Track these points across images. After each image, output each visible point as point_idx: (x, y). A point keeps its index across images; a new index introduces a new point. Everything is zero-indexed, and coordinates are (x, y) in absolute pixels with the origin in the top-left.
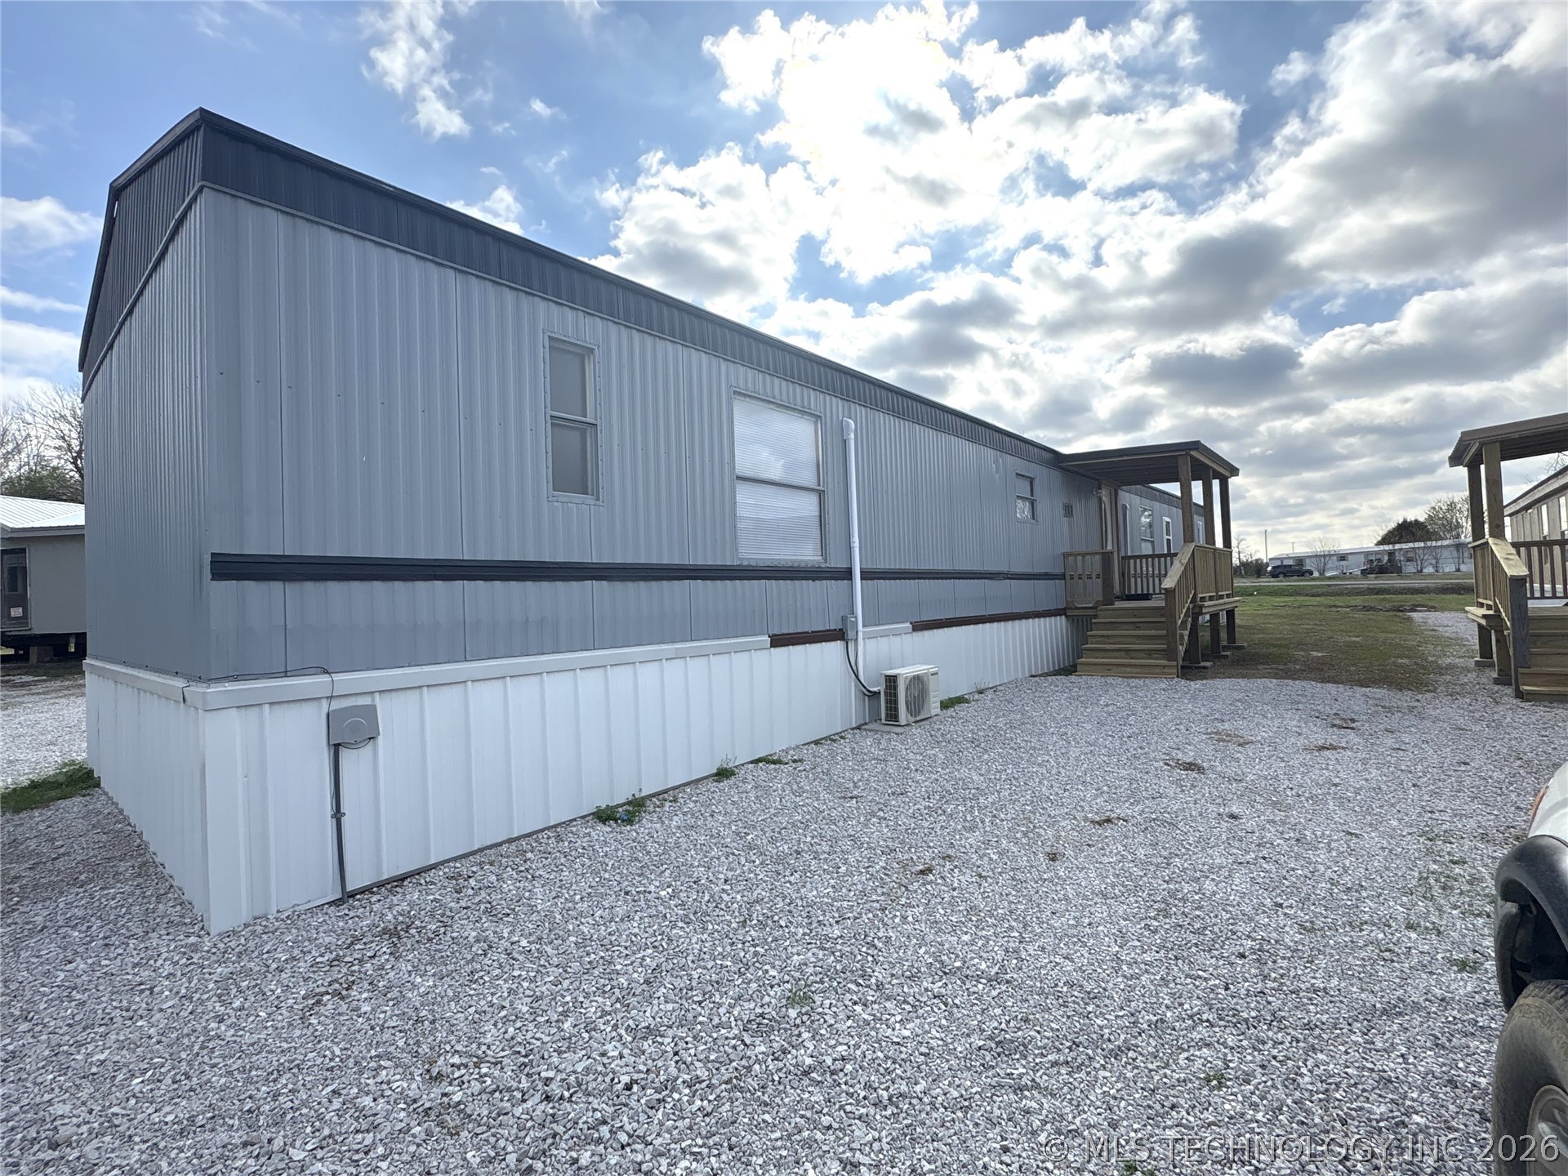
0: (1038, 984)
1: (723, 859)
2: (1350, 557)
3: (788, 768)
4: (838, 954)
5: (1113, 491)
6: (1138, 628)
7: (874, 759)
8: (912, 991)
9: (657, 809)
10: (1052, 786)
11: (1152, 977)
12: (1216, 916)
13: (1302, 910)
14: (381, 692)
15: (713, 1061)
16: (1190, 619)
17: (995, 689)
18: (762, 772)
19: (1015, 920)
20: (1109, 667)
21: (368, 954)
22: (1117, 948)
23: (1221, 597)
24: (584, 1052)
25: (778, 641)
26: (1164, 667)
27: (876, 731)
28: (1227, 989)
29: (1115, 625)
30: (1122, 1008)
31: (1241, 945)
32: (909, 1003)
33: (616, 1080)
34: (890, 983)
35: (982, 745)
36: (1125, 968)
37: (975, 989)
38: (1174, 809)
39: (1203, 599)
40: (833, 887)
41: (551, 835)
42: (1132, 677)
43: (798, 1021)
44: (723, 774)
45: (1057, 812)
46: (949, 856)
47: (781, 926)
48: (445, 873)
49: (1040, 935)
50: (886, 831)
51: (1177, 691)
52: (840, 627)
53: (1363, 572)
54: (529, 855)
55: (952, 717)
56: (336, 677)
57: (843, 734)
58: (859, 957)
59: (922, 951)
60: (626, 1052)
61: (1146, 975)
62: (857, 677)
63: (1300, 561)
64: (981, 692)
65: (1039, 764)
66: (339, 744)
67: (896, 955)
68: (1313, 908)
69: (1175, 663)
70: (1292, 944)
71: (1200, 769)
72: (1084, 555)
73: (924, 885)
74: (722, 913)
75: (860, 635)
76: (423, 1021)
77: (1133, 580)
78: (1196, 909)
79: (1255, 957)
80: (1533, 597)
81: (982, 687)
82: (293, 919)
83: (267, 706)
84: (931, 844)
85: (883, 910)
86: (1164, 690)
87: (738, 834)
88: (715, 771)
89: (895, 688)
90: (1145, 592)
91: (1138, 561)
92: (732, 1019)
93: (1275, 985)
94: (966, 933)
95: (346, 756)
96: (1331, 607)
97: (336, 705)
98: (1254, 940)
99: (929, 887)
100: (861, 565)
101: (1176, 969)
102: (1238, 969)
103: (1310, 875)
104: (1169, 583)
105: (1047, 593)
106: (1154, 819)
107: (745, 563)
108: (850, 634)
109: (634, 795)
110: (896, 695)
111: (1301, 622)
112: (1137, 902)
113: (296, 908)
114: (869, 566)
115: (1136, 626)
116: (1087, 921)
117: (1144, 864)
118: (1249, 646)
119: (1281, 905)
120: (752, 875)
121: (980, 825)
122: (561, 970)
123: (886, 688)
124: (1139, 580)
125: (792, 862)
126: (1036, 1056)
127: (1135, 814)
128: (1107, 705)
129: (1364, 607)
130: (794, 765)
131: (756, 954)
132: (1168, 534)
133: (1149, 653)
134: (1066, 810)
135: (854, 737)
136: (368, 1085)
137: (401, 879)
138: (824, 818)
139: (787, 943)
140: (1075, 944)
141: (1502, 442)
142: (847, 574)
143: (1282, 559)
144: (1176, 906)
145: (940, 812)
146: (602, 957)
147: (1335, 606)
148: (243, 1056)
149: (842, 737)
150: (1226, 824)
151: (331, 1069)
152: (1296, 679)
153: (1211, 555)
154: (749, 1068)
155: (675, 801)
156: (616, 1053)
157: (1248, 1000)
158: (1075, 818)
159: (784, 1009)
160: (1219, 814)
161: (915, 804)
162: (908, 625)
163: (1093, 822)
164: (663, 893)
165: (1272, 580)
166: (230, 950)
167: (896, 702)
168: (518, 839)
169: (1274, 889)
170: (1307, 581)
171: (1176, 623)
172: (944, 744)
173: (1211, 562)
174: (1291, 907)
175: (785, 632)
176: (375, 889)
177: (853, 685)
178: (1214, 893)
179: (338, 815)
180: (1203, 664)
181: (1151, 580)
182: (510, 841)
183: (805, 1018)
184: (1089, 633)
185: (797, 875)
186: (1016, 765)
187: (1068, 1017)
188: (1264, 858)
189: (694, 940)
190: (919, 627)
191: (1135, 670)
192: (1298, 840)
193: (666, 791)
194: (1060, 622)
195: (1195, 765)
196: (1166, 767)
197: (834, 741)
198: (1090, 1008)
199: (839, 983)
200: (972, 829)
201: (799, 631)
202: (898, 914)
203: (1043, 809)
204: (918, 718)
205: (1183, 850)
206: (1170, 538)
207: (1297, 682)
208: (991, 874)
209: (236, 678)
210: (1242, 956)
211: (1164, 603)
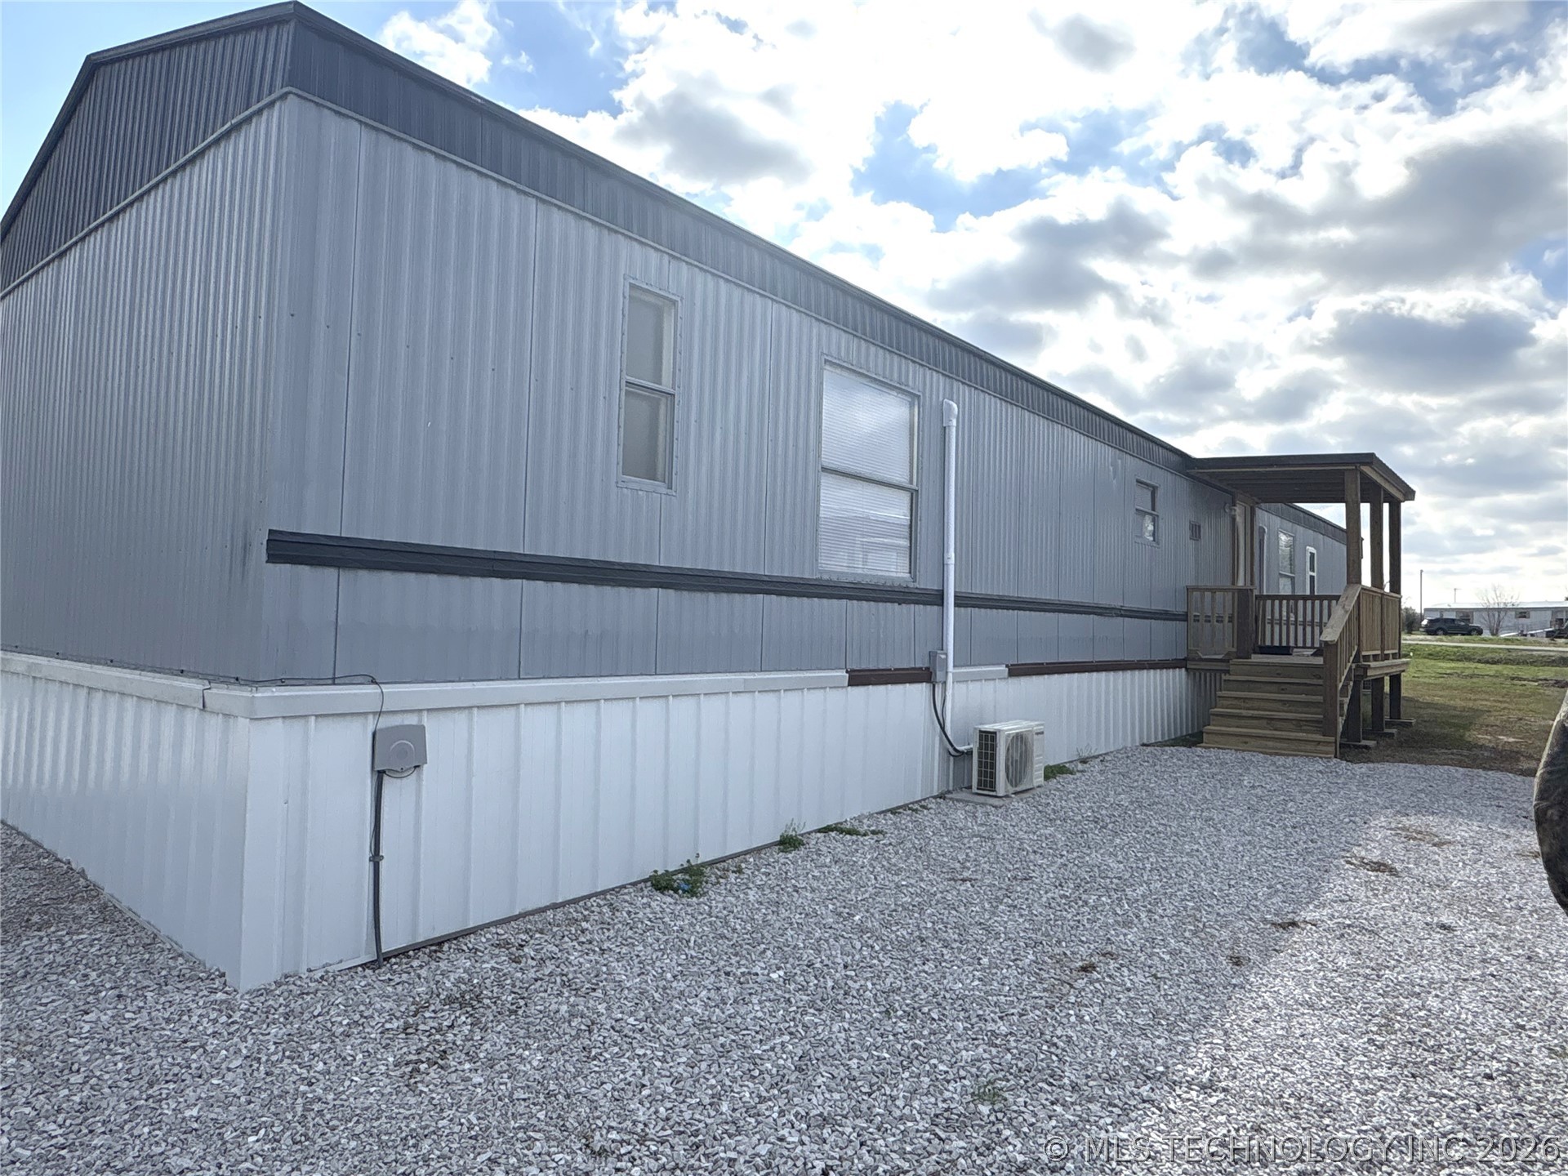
0: (1259, 1094)
1: (832, 941)
2: (1532, 614)
3: (869, 840)
4: (1015, 1051)
5: (1249, 509)
6: (1283, 691)
7: (976, 836)
8: (1115, 1093)
9: (721, 880)
10: (1212, 881)
11: (1390, 1094)
12: (1449, 1035)
13: (1549, 1033)
14: (428, 710)
15: (910, 1153)
16: (1352, 684)
17: (1102, 758)
18: (838, 844)
19: (1212, 1026)
20: (1247, 740)
21: (445, 1023)
22: (1341, 1062)
23: (1386, 657)
24: (758, 1136)
25: (858, 678)
26: (1319, 743)
27: (967, 802)
28: (1479, 1110)
29: (1252, 685)
30: (1364, 1123)
31: (1486, 1066)
32: (1116, 1106)
33: (810, 1165)
34: (1086, 1084)
35: (1110, 826)
36: (1356, 1082)
37: (1188, 1096)
38: (1371, 915)
39: (1366, 658)
40: (980, 980)
41: (602, 903)
42: (1277, 754)
43: (992, 1118)
44: (788, 843)
45: (1227, 911)
46: (1111, 954)
47: (934, 1019)
48: (488, 940)
49: (1247, 1044)
50: (1021, 920)
51: (1338, 776)
52: (927, 665)
53: (1549, 635)
54: (584, 924)
55: (1057, 790)
56: (386, 689)
57: (923, 803)
58: (1042, 1056)
59: (1113, 1053)
60: (806, 1139)
61: (1382, 1091)
62: (943, 728)
63: (1466, 615)
64: (1084, 761)
65: (1187, 854)
66: (384, 772)
67: (1083, 1056)
68: (1560, 1032)
69: (1332, 739)
70: (1544, 1068)
71: (1392, 871)
72: (1213, 591)
73: (1091, 983)
74: (855, 1001)
75: (950, 676)
76: (555, 1096)
77: (1268, 627)
78: (1424, 1026)
79: (1504, 1079)
81: (1085, 754)
82: (328, 980)
83: (313, 718)
84: (1084, 939)
85: (1052, 1007)
86: (1321, 772)
87: (840, 914)
88: (778, 839)
89: (994, 748)
90: (1284, 644)
91: (1277, 602)
92: (915, 1112)
93: (1534, 1108)
94: (1159, 1037)
95: (386, 779)
96: (1513, 679)
97: (385, 722)
98: (1499, 1061)
99: (1097, 985)
100: (955, 587)
101: (1415, 1086)
102: (1488, 1090)
103: (1551, 997)
104: (1331, 634)
105: (1164, 638)
106: (1349, 926)
107: (825, 577)
108: (939, 676)
109: (688, 861)
110: (993, 757)
111: (1477, 697)
112: (1351, 1015)
113: (329, 968)
114: (965, 589)
115: (1282, 687)
116: (1298, 1032)
117: (1349, 974)
118: (1417, 723)
119: (1523, 1027)
120: (875, 961)
121: (1136, 921)
122: (691, 1051)
123: (980, 748)
124: (1277, 628)
125: (920, 949)
126: (1278, 1165)
127: (1325, 918)
128: (1253, 787)
129: (1557, 682)
130: (875, 837)
131: (915, 1047)
132: (1312, 569)
133: (1299, 724)
134: (1237, 909)
135: (939, 807)
136: (526, 1156)
137: (439, 943)
138: (938, 901)
139: (949, 1037)
140: (1290, 1055)
142: (938, 598)
143: (1442, 610)
144: (1399, 1022)
145: (1080, 903)
146: (733, 1041)
147: (1520, 679)
148: (362, 1120)
149: (924, 807)
150: (1438, 936)
151: (475, 1138)
152: (1490, 769)
153: (1377, 601)
154: (954, 1162)
155: (739, 871)
156: (796, 1139)
157: (1505, 1121)
158: (1251, 919)
159: (971, 1105)
160: (1427, 924)
161: (1046, 893)
162: (1003, 668)
163: (1274, 924)
164: (774, 976)
165: (1429, 637)
166: (273, 1011)
167: (993, 766)
168: (563, 905)
169: (1511, 1010)
170: (1475, 642)
171: (1336, 687)
172: (1058, 822)
173: (1377, 609)
174: (1535, 1029)
175: (863, 667)
176: (411, 953)
177: (937, 739)
178: (1441, 1011)
179: (376, 858)
180: (1364, 742)
181: (1292, 628)
182: (555, 907)
183: (1000, 1115)
184: (1219, 693)
185: (931, 964)
186: (1160, 853)
187: (1304, 1129)
188: (1494, 976)
189: (835, 1028)
190: (1017, 671)
191: (1278, 745)
192: (1529, 958)
193: (723, 860)
194: (1180, 674)
195: (1384, 865)
196: (1347, 866)
197: (916, 811)
198: (1327, 1121)
199: (1026, 1082)
200: (1127, 924)
201: (881, 667)
202: (1071, 1012)
203: (1209, 906)
204: (1019, 789)
205: (1393, 962)
206: (1314, 574)
207: (1490, 773)
208: (1167, 975)
209: (282, 682)
210: (1489, 1077)
211: (1319, 661)
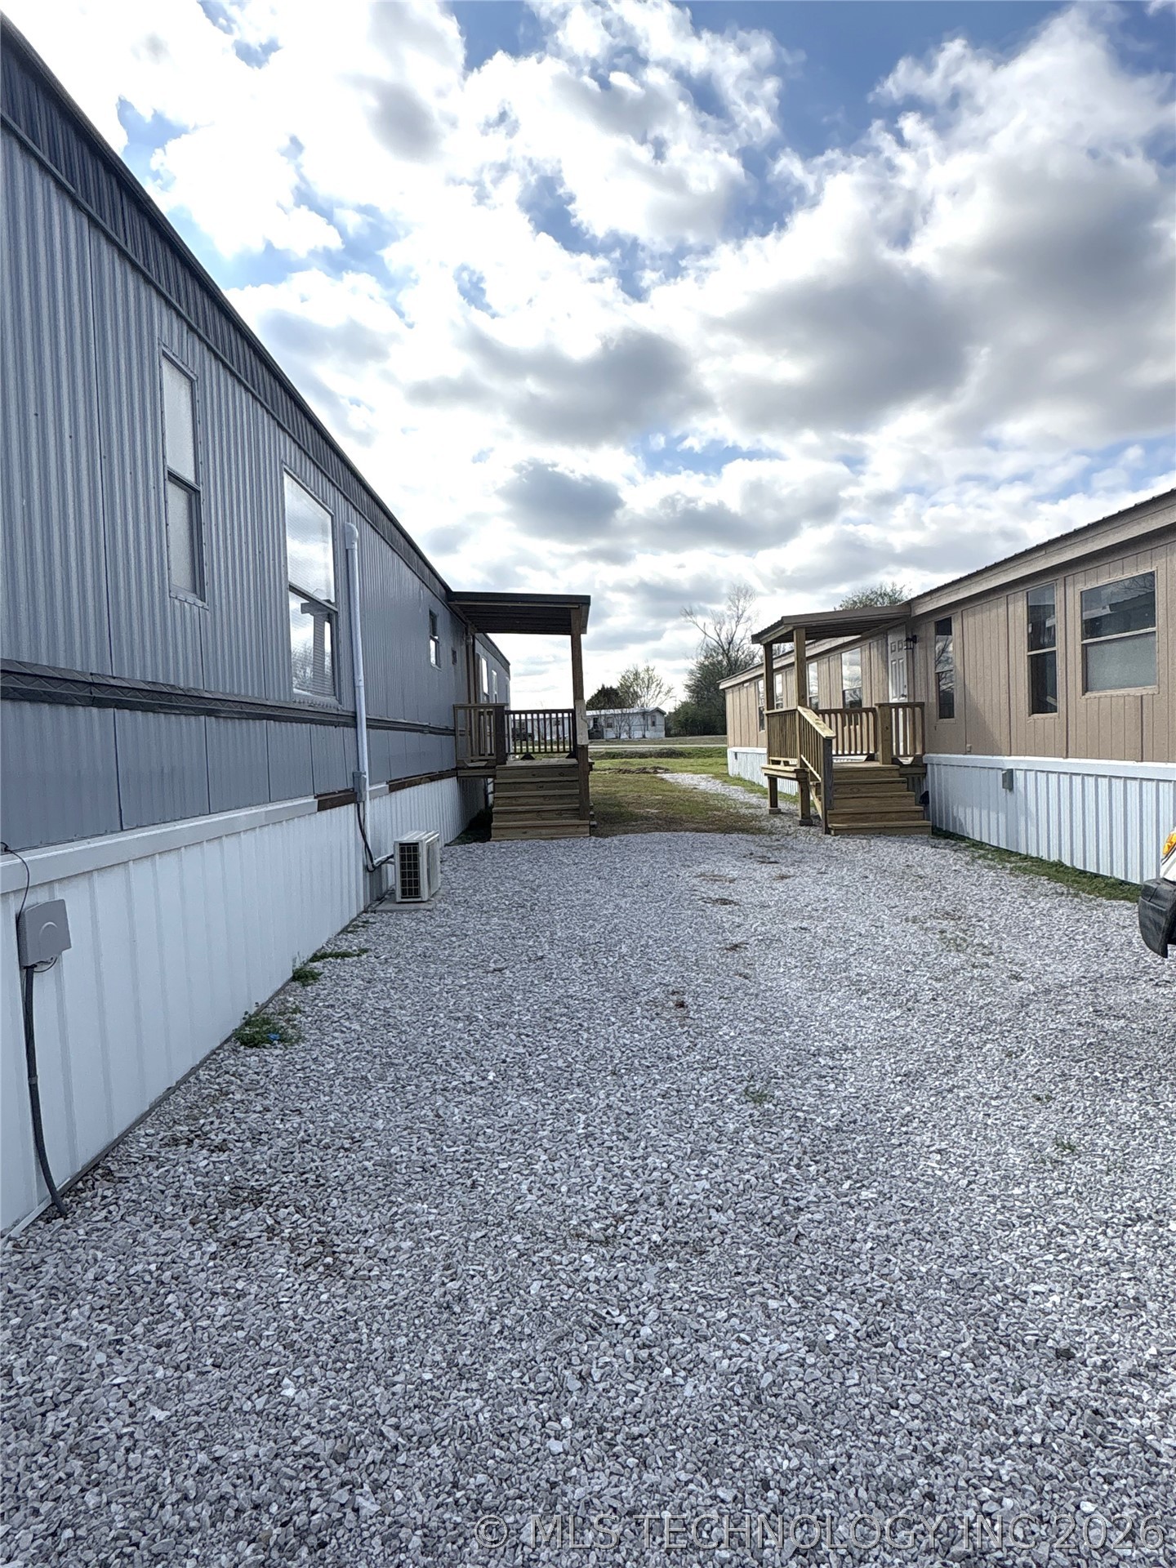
4: (730, 1067)
5: (472, 638)
9: (294, 1023)
14: (59, 880)
20: (524, 830)
25: (321, 803)
26: (578, 826)
27: (393, 912)
29: (515, 786)
41: (213, 1073)
44: (299, 977)
57: (359, 919)
59: (777, 1048)
66: (33, 967)
69: (587, 822)
75: (367, 794)
80: (837, 755)
85: (703, 1035)
88: (291, 975)
89: (416, 857)
95: (36, 979)
100: (367, 713)
104: (584, 740)
107: (297, 700)
108: (362, 795)
114: (371, 713)
115: (540, 786)
123: (403, 859)
132: (496, 689)
133: (559, 813)
137: (96, 1165)
141: (807, 628)
142: (354, 721)
160: (794, 929)
162: (386, 785)
163: (727, 949)
167: (417, 875)
175: (326, 791)
176: (79, 1186)
190: (393, 787)
191: (550, 831)
193: (266, 1005)
195: (726, 899)
196: (709, 905)
197: (365, 927)
201: (331, 791)
204: (432, 893)
206: (496, 693)
211: (574, 761)
